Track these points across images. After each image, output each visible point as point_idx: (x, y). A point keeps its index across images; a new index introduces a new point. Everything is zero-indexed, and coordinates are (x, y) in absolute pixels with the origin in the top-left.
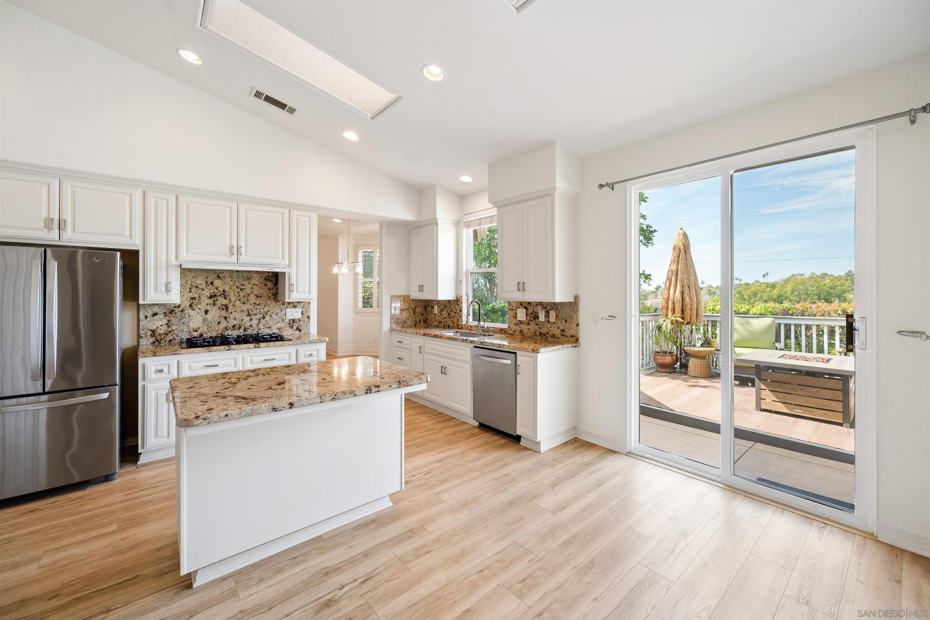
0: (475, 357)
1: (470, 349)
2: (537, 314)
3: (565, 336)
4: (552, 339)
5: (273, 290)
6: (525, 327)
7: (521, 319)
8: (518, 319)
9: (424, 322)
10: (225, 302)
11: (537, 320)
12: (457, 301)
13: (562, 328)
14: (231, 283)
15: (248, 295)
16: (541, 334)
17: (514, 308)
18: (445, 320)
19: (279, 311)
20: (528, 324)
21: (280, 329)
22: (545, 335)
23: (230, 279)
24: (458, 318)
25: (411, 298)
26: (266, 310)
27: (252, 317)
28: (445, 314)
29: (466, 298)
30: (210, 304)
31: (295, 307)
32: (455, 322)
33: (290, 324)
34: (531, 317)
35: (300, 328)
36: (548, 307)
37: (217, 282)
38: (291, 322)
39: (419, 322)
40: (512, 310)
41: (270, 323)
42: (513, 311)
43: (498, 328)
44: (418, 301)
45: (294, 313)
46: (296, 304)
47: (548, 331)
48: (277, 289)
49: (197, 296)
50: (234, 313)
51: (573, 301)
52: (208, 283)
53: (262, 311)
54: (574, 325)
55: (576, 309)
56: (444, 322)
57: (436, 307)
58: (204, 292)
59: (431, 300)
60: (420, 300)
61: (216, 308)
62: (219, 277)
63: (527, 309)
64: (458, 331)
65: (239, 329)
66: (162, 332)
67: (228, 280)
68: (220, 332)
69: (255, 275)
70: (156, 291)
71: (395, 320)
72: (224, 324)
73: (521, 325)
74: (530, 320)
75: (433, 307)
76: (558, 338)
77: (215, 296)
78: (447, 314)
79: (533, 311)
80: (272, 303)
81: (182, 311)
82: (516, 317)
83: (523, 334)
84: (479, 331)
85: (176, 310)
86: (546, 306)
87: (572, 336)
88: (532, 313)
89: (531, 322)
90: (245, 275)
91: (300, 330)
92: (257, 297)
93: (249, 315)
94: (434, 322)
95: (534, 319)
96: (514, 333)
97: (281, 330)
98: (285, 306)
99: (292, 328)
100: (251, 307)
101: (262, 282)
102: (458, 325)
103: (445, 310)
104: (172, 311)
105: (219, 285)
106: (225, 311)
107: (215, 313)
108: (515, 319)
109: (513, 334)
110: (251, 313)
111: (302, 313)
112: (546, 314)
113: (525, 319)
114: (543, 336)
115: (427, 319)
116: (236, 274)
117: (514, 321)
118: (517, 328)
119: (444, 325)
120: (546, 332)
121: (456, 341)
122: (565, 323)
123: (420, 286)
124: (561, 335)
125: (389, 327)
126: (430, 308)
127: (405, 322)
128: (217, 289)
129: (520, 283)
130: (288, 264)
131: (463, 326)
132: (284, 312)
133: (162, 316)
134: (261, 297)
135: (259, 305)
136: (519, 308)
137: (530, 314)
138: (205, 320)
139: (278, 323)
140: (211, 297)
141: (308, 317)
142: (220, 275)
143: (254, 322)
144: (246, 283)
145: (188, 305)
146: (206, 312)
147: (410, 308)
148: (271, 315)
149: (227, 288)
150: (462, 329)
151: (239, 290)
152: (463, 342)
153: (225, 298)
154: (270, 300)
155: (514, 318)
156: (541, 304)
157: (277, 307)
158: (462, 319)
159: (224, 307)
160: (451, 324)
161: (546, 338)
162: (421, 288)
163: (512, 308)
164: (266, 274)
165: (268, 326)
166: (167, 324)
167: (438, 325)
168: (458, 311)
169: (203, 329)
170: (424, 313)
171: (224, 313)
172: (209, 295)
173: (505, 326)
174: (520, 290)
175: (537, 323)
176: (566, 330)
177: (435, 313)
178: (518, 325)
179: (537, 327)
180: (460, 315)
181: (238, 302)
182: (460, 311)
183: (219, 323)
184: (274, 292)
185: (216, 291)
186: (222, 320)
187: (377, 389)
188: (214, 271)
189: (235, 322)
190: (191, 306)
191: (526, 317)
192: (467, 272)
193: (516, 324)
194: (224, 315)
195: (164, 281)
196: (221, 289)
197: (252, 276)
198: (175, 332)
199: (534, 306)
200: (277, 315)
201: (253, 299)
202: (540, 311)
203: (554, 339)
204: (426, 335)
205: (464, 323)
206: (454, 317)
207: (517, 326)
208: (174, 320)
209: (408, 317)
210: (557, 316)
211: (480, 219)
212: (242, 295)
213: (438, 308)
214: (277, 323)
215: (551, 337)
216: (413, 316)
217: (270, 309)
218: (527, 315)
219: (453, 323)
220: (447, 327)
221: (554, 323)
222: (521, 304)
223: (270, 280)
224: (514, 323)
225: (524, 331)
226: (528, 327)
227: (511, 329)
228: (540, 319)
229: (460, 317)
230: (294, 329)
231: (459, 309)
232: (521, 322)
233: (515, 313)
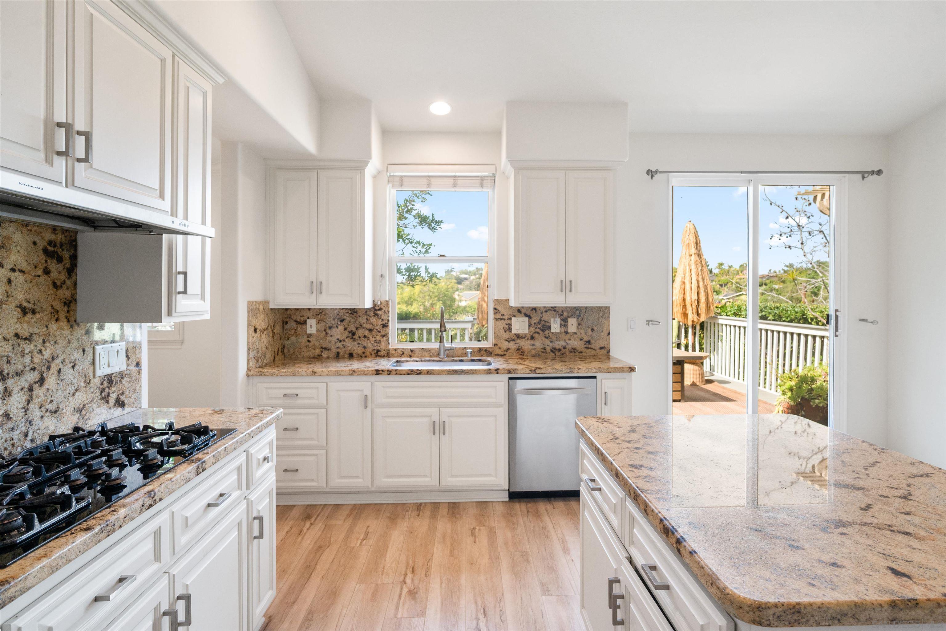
1: (503, 384)
2: (547, 324)
3: (592, 349)
4: (571, 354)
5: (64, 287)
6: (526, 344)
7: (520, 332)
8: (514, 331)
9: (282, 353)
11: (547, 332)
12: (376, 310)
13: (586, 338)
16: (553, 350)
17: (506, 317)
18: (339, 345)
19: (77, 355)
20: (532, 338)
21: (81, 412)
22: (560, 350)
24: (378, 338)
25: (271, 307)
26: (48, 354)
28: (339, 333)
31: (115, 339)
32: (369, 346)
33: (103, 390)
34: (536, 328)
35: (122, 398)
36: (565, 314)
38: (106, 384)
40: (501, 319)
42: (503, 321)
43: (475, 348)
44: (277, 312)
45: (110, 358)
47: (564, 344)
48: (75, 284)
51: (601, 305)
53: (37, 358)
54: (604, 334)
55: (606, 315)
56: (338, 348)
57: (313, 322)
59: (297, 310)
63: (530, 317)
73: (518, 341)
74: (535, 333)
75: (305, 322)
76: (581, 352)
78: (347, 334)
79: (540, 320)
80: (61, 331)
82: (510, 329)
83: (522, 352)
84: (442, 357)
86: (562, 312)
87: (601, 348)
88: (538, 323)
89: (536, 335)
91: (124, 405)
92: (24, 311)
94: (307, 350)
95: (542, 330)
96: (505, 353)
97: (84, 412)
99: (107, 402)
101: (36, 260)
103: (341, 328)
108: (507, 332)
109: (504, 355)
111: (127, 356)
112: (563, 323)
113: (526, 331)
114: (557, 353)
117: (507, 335)
118: (512, 345)
119: (338, 353)
120: (562, 346)
121: (473, 373)
122: (590, 333)
123: (312, 283)
124: (587, 348)
125: (245, 368)
126: (300, 324)
127: (264, 356)
129: (562, 281)
131: (393, 352)
132: (90, 357)
134: (33, 312)
135: (29, 338)
136: (515, 316)
137: (535, 324)
139: (77, 394)
148: (59, 371)
154: (57, 320)
155: (505, 331)
156: (552, 309)
157: (75, 343)
158: (387, 340)
160: (358, 351)
161: (563, 354)
162: (315, 288)
163: (502, 317)
167: (320, 356)
168: (378, 327)
170: (282, 336)
173: (487, 344)
174: (562, 291)
175: (547, 336)
176: (592, 341)
177: (309, 332)
178: (513, 340)
179: (547, 342)
180: (383, 333)
182: (383, 327)
191: (528, 329)
192: (390, 261)
193: (509, 340)
199: (542, 313)
200: (73, 367)
201: (10, 322)
202: (551, 319)
203: (575, 354)
205: (392, 346)
206: (365, 337)
207: (512, 342)
209: (267, 345)
210: (579, 324)
213: (318, 322)
214: (74, 394)
216: (273, 343)
217: (58, 350)
218: (529, 326)
219: (365, 348)
220: (346, 355)
221: (576, 333)
222: (519, 311)
223: (60, 260)
224: (506, 339)
225: (523, 347)
226: (532, 342)
227: (500, 348)
228: (553, 330)
229: (383, 336)
230: (112, 401)
231: (380, 322)
232: (518, 336)
233: (506, 324)
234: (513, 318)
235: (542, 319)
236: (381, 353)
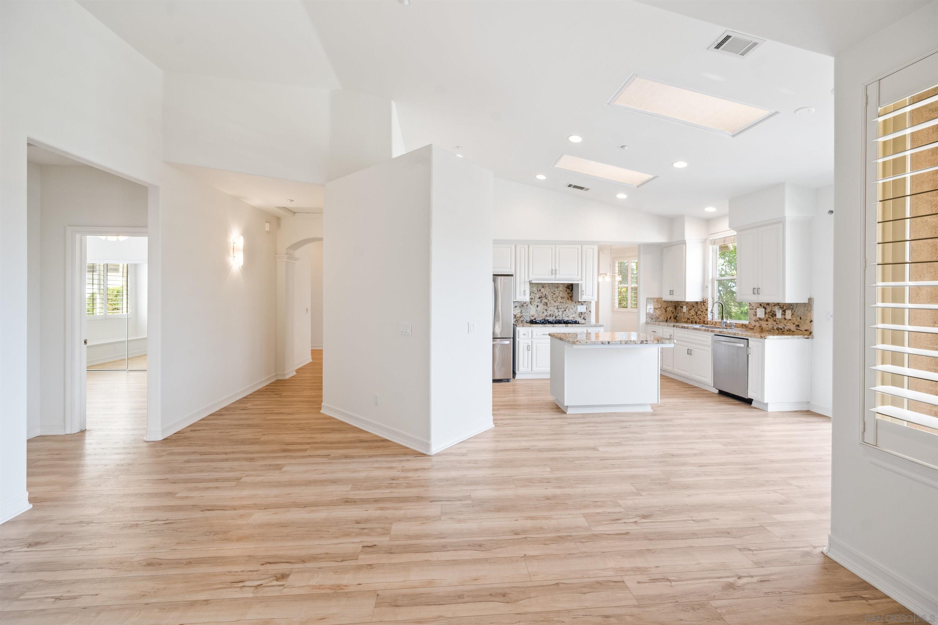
0: (715, 342)
1: (711, 336)
2: (775, 313)
3: (800, 330)
4: (788, 332)
6: (764, 323)
7: (760, 317)
8: (758, 316)
9: (674, 318)
10: (546, 301)
11: (774, 317)
12: (704, 303)
13: (797, 324)
14: (549, 290)
15: (557, 297)
16: (778, 329)
17: (754, 308)
18: (692, 317)
19: (573, 307)
20: (767, 320)
21: (575, 318)
22: (781, 329)
23: (548, 288)
24: (704, 315)
25: (663, 300)
26: (566, 306)
27: (559, 310)
28: (692, 312)
29: (712, 300)
30: (539, 302)
31: (582, 305)
32: (702, 318)
33: (579, 315)
34: (769, 315)
35: (585, 318)
36: (785, 307)
37: (542, 290)
38: (580, 314)
39: (670, 319)
40: (752, 309)
41: (569, 314)
43: (740, 324)
44: (669, 302)
45: (581, 309)
46: (583, 303)
47: (784, 326)
48: (573, 293)
49: (533, 297)
50: (550, 307)
51: (807, 302)
52: (539, 290)
53: (564, 306)
54: (808, 321)
55: (809, 309)
56: (692, 319)
57: (685, 307)
58: (536, 295)
59: (681, 302)
60: (671, 302)
61: (542, 304)
62: (543, 287)
63: (765, 309)
64: (704, 325)
65: (553, 316)
66: (519, 316)
67: (547, 288)
68: (544, 318)
69: (561, 285)
70: (520, 295)
71: (650, 316)
72: (545, 313)
73: (760, 322)
74: (768, 318)
75: (682, 307)
76: (794, 332)
77: (541, 297)
78: (695, 313)
79: (771, 311)
80: (569, 302)
81: (527, 305)
82: (756, 315)
83: (762, 328)
84: (722, 326)
85: (525, 305)
86: (783, 306)
87: (806, 330)
88: (770, 312)
89: (769, 319)
90: (556, 285)
91: (585, 319)
92: (562, 298)
93: (558, 309)
94: (683, 318)
95: (772, 316)
98: (577, 304)
100: (558, 304)
101: (564, 289)
102: (704, 321)
103: (693, 310)
104: (523, 305)
105: (543, 291)
106: (546, 306)
107: (541, 306)
109: (753, 329)
110: (559, 307)
111: (586, 309)
112: (783, 312)
113: (763, 316)
114: (780, 330)
115: (677, 316)
116: (551, 285)
117: (754, 318)
118: (757, 324)
119: (692, 321)
120: (783, 327)
121: (700, 330)
122: (799, 320)
123: (670, 291)
124: (797, 329)
125: (645, 321)
126: (680, 308)
127: (658, 318)
128: (542, 293)
129: (755, 288)
130: (580, 278)
131: (709, 322)
132: (576, 308)
133: (518, 308)
134: (564, 298)
135: (563, 303)
136: (758, 308)
137: (768, 312)
138: (537, 311)
139: (573, 314)
140: (539, 298)
141: (590, 311)
142: (544, 286)
143: (560, 313)
144: (556, 290)
145: (529, 302)
146: (537, 306)
147: (662, 308)
148: (569, 309)
149: (547, 293)
150: (707, 324)
151: (553, 294)
152: (706, 331)
153: (546, 299)
154: (569, 300)
155: (754, 316)
156: (778, 304)
157: (572, 304)
158: (707, 317)
159: (545, 304)
160: (698, 321)
161: (783, 332)
162: (671, 293)
164: (567, 285)
165: (567, 316)
166: (521, 312)
167: (687, 321)
168: (705, 310)
169: (536, 316)
170: (674, 312)
171: (545, 307)
172: (539, 297)
173: (746, 322)
174: (755, 294)
175: (775, 320)
176: (800, 325)
177: (684, 311)
178: (758, 321)
179: (775, 323)
180: (706, 313)
181: (552, 301)
183: (543, 313)
184: (571, 295)
185: (542, 295)
186: (545, 311)
187: (646, 342)
188: (541, 284)
189: (551, 313)
190: (530, 303)
191: (765, 315)
192: (713, 280)
194: (546, 308)
195: (523, 290)
196: (544, 294)
197: (559, 286)
198: (524, 316)
199: (772, 307)
200: (572, 309)
201: (559, 299)
202: (777, 310)
203: (790, 332)
204: (676, 326)
205: (709, 320)
206: (700, 314)
207: (757, 322)
208: (523, 310)
209: (660, 314)
210: (793, 314)
211: (725, 237)
212: (554, 297)
213: (687, 307)
215: (787, 331)
216: (665, 314)
217: (569, 305)
218: (765, 313)
219: (700, 319)
220: (695, 322)
221: (790, 320)
222: (760, 305)
223: (569, 289)
224: (754, 320)
225: (762, 326)
226: (767, 323)
227: (751, 325)
228: (777, 317)
229: (706, 315)
230: (582, 317)
231: (705, 308)
232: (760, 319)
233: (755, 312)
235: (772, 310)
236: (705, 323)
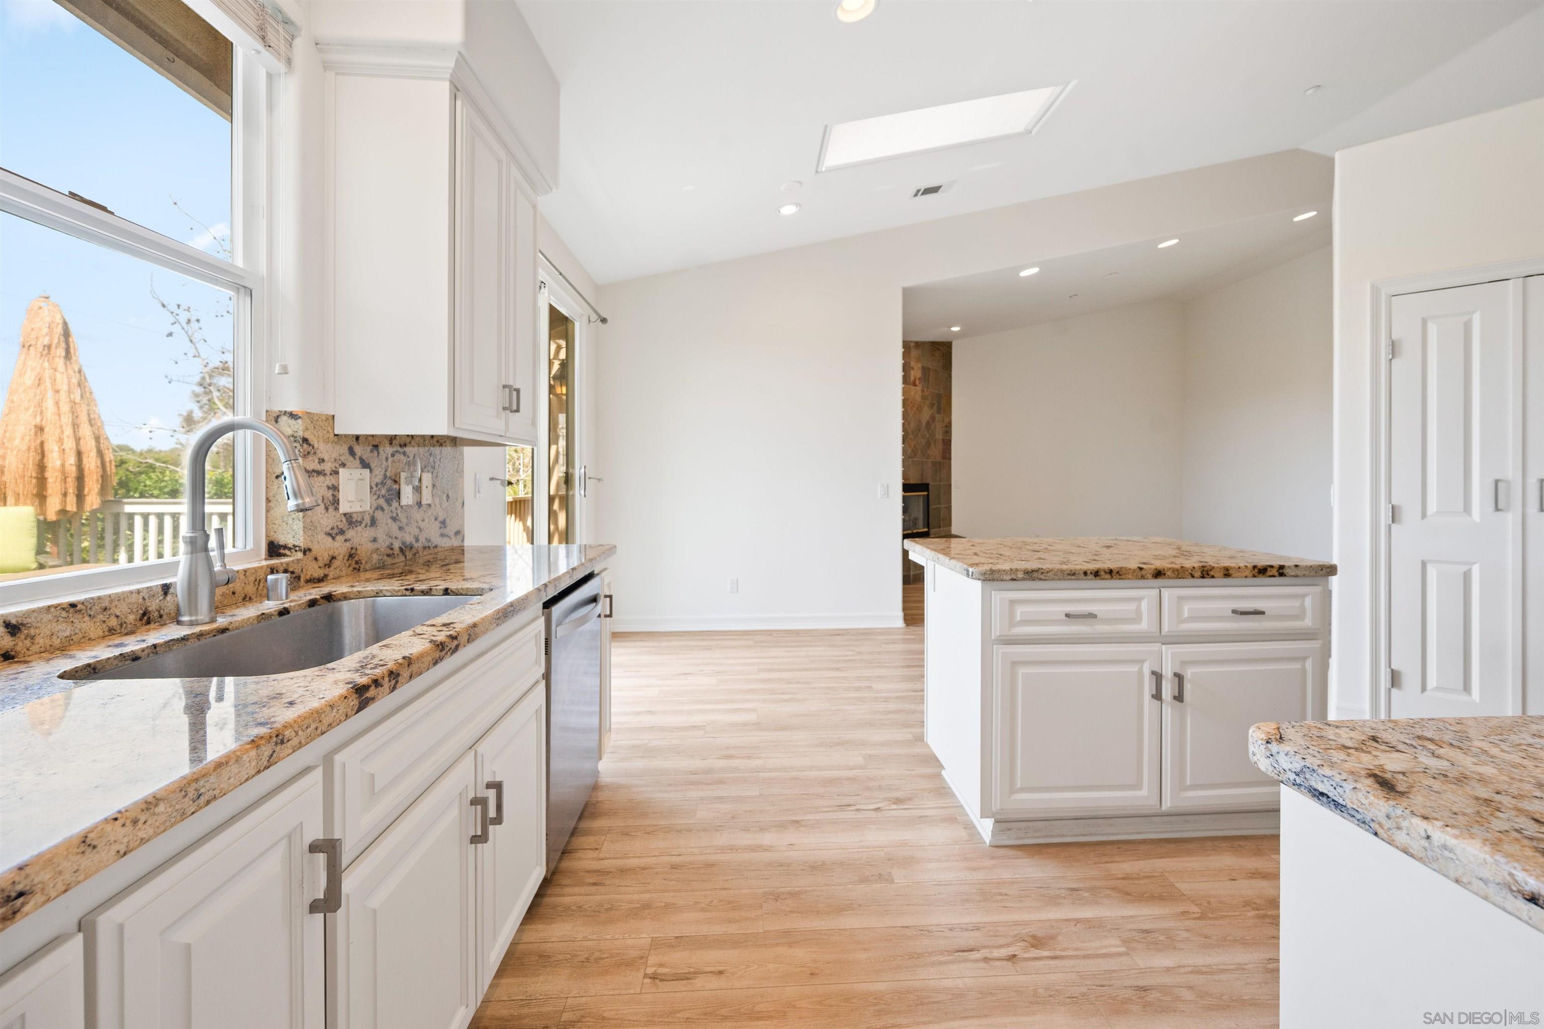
2: (395, 485)
3: (446, 536)
6: (363, 540)
7: (356, 508)
8: (344, 507)
11: (395, 504)
13: (441, 515)
16: (403, 548)
17: (328, 467)
20: (373, 521)
22: (411, 547)
34: (379, 496)
36: (419, 461)
40: (319, 473)
42: (321, 478)
47: (416, 532)
63: (369, 467)
73: (350, 534)
74: (378, 508)
79: (385, 476)
82: (336, 502)
83: (357, 563)
87: (456, 533)
88: (381, 483)
89: (379, 514)
95: (387, 501)
96: (326, 571)
108: (331, 509)
112: (414, 482)
114: (407, 555)
117: (328, 520)
118: (341, 547)
120: (414, 537)
122: (446, 503)
136: (343, 465)
137: (377, 485)
155: (327, 509)
163: (319, 467)
175: (395, 515)
176: (447, 521)
178: (342, 532)
179: (394, 529)
191: (370, 498)
193: (334, 532)
199: (387, 459)
207: (339, 538)
210: (431, 486)
218: (370, 490)
221: (430, 505)
222: (351, 450)
224: (328, 529)
225: (360, 550)
226: (373, 532)
227: (316, 559)
228: (403, 501)
232: (350, 520)
233: (329, 488)
234: (341, 470)
235: (387, 473)
